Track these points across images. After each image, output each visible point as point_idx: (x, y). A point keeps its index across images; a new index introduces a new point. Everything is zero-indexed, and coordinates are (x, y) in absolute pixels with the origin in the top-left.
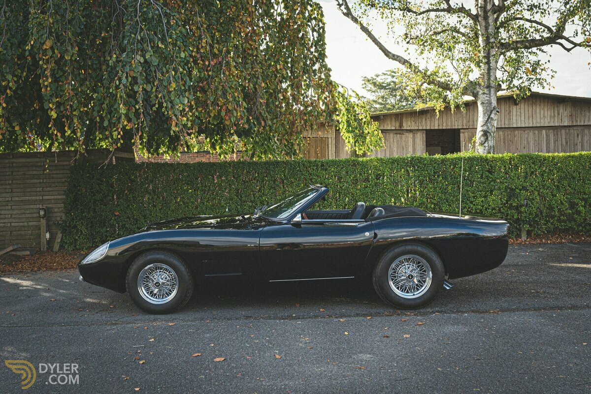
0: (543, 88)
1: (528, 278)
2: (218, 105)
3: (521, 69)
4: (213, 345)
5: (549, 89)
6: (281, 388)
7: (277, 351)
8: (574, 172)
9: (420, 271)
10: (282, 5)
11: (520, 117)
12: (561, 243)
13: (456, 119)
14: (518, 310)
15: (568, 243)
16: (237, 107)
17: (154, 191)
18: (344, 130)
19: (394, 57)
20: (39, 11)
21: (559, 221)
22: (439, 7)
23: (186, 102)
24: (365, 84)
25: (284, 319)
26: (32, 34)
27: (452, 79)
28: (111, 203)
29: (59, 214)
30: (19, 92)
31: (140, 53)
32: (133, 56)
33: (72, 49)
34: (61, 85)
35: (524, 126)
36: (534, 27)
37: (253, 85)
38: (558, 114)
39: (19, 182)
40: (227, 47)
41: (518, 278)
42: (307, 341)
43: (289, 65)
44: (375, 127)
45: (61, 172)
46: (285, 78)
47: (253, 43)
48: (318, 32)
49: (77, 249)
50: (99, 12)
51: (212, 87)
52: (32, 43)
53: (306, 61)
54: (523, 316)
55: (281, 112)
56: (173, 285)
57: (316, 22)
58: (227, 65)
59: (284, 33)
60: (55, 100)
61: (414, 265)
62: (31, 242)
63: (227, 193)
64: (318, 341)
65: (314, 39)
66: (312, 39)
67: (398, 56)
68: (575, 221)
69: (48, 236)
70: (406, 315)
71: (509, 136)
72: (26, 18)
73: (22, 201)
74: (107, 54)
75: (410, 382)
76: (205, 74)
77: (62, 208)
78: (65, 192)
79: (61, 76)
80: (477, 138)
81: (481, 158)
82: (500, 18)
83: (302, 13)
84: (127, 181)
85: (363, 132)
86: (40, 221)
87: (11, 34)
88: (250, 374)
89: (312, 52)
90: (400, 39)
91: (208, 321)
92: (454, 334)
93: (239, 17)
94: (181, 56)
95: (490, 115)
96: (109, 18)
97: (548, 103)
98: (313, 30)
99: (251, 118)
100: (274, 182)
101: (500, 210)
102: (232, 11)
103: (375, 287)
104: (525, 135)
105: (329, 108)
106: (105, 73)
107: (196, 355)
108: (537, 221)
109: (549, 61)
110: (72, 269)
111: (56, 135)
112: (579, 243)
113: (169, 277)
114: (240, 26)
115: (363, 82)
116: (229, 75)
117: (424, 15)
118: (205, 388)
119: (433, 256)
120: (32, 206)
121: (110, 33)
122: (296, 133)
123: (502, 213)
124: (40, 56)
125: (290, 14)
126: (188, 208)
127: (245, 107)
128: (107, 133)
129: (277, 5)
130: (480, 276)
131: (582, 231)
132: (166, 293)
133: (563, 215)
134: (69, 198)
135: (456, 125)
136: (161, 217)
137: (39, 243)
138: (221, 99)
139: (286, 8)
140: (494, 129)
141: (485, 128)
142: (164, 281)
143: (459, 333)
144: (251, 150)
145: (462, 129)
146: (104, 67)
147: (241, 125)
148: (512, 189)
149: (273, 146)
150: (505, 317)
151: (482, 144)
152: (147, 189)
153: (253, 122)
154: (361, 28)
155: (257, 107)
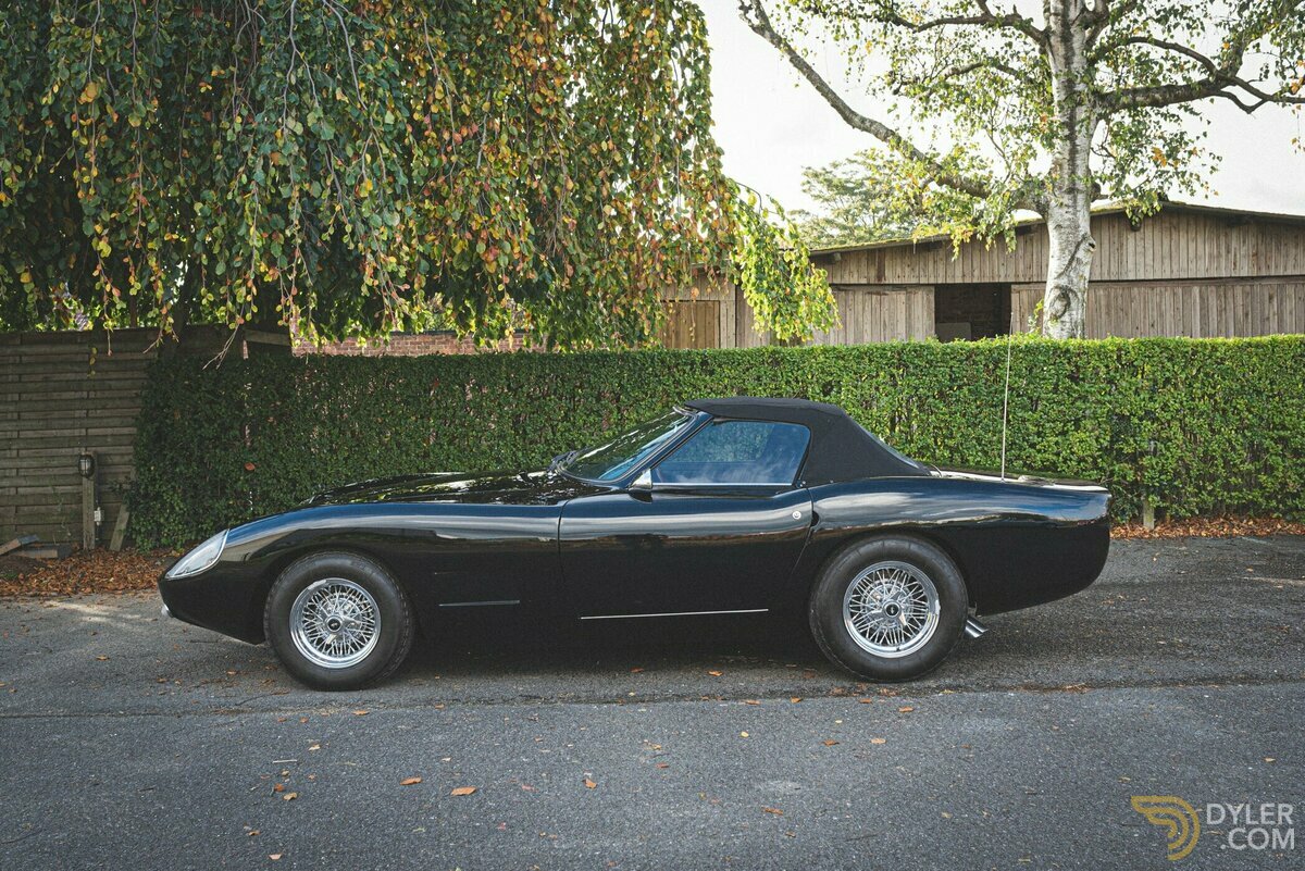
0: (1192, 194)
1: (1153, 612)
2: (470, 229)
3: (1143, 150)
4: (448, 759)
5: (1207, 197)
6: (593, 856)
7: (590, 774)
8: (1260, 379)
9: (914, 597)
10: (616, 9)
11: (1143, 256)
12: (1230, 536)
13: (1002, 261)
14: (1126, 683)
15: (1246, 535)
16: (513, 233)
17: (332, 418)
18: (749, 286)
19: (865, 125)
20: (73, 20)
21: (1227, 487)
22: (964, 14)
23: (396, 221)
24: (809, 182)
25: (608, 702)
26: (57, 70)
27: (991, 172)
28: (237, 443)
29: (124, 470)
30: (30, 198)
31: (294, 113)
32: (280, 120)
33: (145, 104)
34: (121, 184)
35: (1151, 278)
36: (1173, 58)
37: (549, 186)
38: (1228, 252)
39: (35, 397)
40: (491, 100)
41: (1130, 614)
42: (658, 752)
43: (631, 141)
44: (818, 281)
45: (128, 375)
46: (620, 171)
47: (549, 93)
48: (694, 68)
49: (164, 546)
50: (205, 21)
51: (460, 189)
52: (56, 89)
53: (668, 133)
54: (1137, 698)
55: (610, 246)
56: (368, 628)
57: (690, 45)
58: (491, 141)
59: (618, 71)
60: (106, 217)
61: (902, 584)
62: (61, 529)
63: (493, 422)
64: (682, 752)
65: (685, 83)
66: (680, 84)
67: (873, 122)
68: (1262, 488)
69: (98, 516)
70: (879, 694)
71: (1120, 302)
72: (45, 34)
73: (42, 438)
74: (223, 115)
75: (878, 842)
76: (441, 160)
77: (129, 454)
78: (137, 419)
79: (121, 164)
80: (1047, 304)
81: (1056, 348)
82: (1099, 38)
83: (658, 25)
84: (274, 396)
85: (792, 293)
86: (81, 484)
87: (10, 70)
88: (526, 824)
89: (681, 113)
90: (879, 84)
91: (442, 706)
92: (982, 736)
93: (518, 34)
94: (387, 122)
95: (1075, 252)
96: (229, 35)
97: (1205, 227)
98: (684, 63)
99: (542, 257)
100: (598, 400)
101: (1095, 462)
102: (503, 22)
103: (814, 631)
104: (1154, 295)
105: (716, 238)
106: (219, 157)
107: (411, 781)
108: (1176, 487)
109: (1205, 134)
110: (149, 590)
111: (110, 294)
112: (1268, 537)
113: (361, 609)
114: (520, 54)
115: (805, 179)
116: (496, 163)
117: (932, 32)
118: (426, 855)
119: (944, 567)
120: (63, 450)
121: (231, 68)
122: (644, 291)
123: (1101, 469)
124: (74, 118)
125: (631, 28)
126: (408, 455)
127: (529, 234)
128: (223, 290)
129: (604, 7)
130: (1047, 609)
131: (1277, 509)
132: (353, 645)
133: (1235, 475)
134: (144, 434)
135: (1003, 276)
136: (346, 475)
137: (80, 533)
138: (476, 216)
139: (623, 13)
140: (1083, 285)
141: (1064, 282)
142: (349, 618)
143: (993, 734)
144: (546, 329)
145: (1016, 283)
146: (217, 145)
147: (522, 274)
148: (1122, 417)
149: (595, 319)
150: (1098, 700)
151: (1056, 317)
152: (317, 415)
153: (549, 267)
154: (791, 60)
155: (556, 234)
